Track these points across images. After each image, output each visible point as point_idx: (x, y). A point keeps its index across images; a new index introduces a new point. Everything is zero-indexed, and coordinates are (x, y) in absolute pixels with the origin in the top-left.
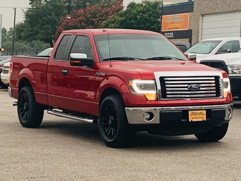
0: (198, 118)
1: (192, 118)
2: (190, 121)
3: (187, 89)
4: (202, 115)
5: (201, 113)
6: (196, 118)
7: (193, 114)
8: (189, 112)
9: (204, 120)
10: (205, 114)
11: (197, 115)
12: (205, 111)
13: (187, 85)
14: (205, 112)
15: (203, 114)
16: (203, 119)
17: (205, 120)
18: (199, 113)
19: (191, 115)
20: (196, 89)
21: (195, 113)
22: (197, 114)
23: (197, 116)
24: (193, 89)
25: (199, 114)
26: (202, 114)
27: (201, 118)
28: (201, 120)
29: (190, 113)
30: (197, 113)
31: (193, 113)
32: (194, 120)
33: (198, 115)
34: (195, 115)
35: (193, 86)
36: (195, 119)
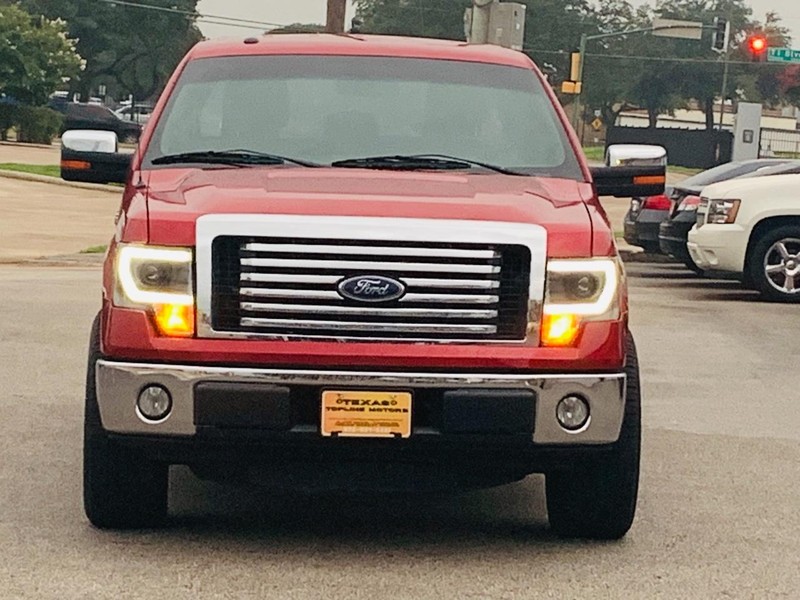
0: (367, 424)
1: (339, 424)
2: (325, 433)
3: (334, 294)
4: (391, 410)
5: (385, 403)
6: (359, 425)
7: (343, 405)
8: (325, 394)
9: (398, 435)
10: (405, 411)
11: (362, 410)
12: (408, 396)
13: (332, 279)
14: (405, 400)
15: (399, 410)
16: (397, 430)
17: (406, 435)
18: (376, 403)
19: (334, 409)
20: (376, 295)
21: (356, 402)
22: (366, 407)
23: (366, 415)
24: (362, 295)
25: (376, 407)
26: (390, 406)
27: (382, 425)
28: (385, 432)
29: (328, 398)
30: (366, 403)
31: (347, 401)
32: (347, 432)
33: (371, 410)
34: (352, 409)
35: (364, 283)
36: (354, 429)
